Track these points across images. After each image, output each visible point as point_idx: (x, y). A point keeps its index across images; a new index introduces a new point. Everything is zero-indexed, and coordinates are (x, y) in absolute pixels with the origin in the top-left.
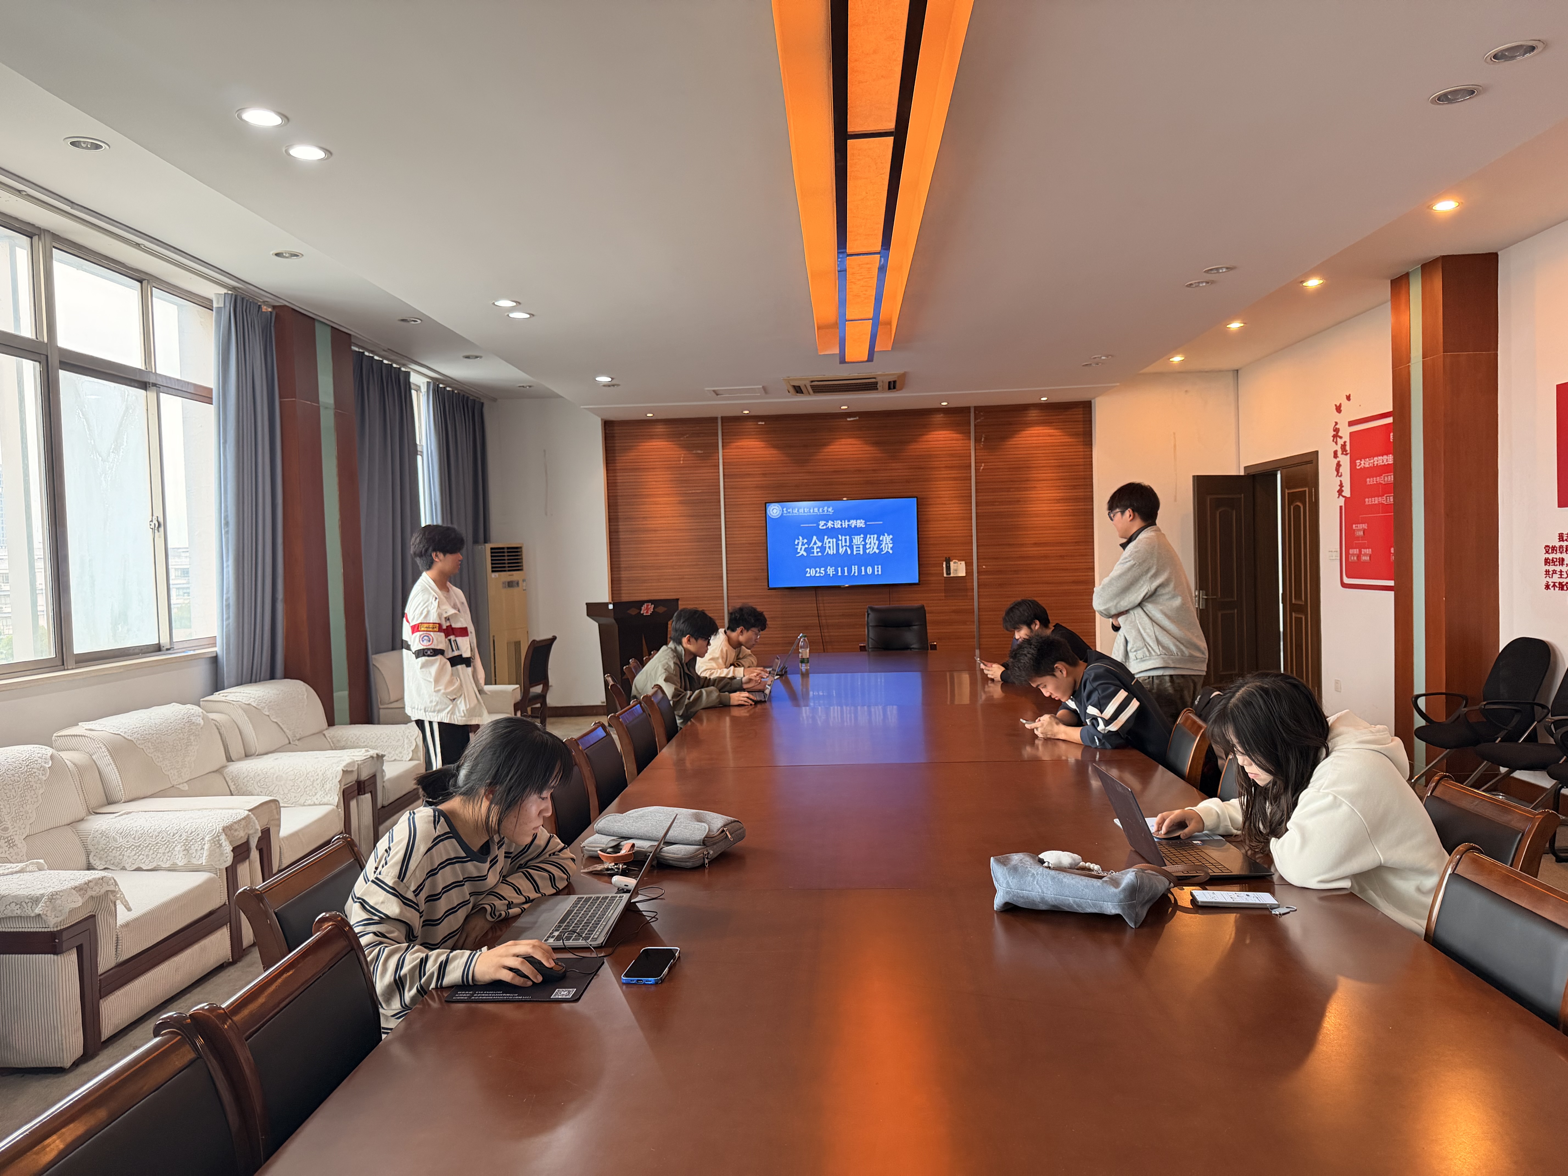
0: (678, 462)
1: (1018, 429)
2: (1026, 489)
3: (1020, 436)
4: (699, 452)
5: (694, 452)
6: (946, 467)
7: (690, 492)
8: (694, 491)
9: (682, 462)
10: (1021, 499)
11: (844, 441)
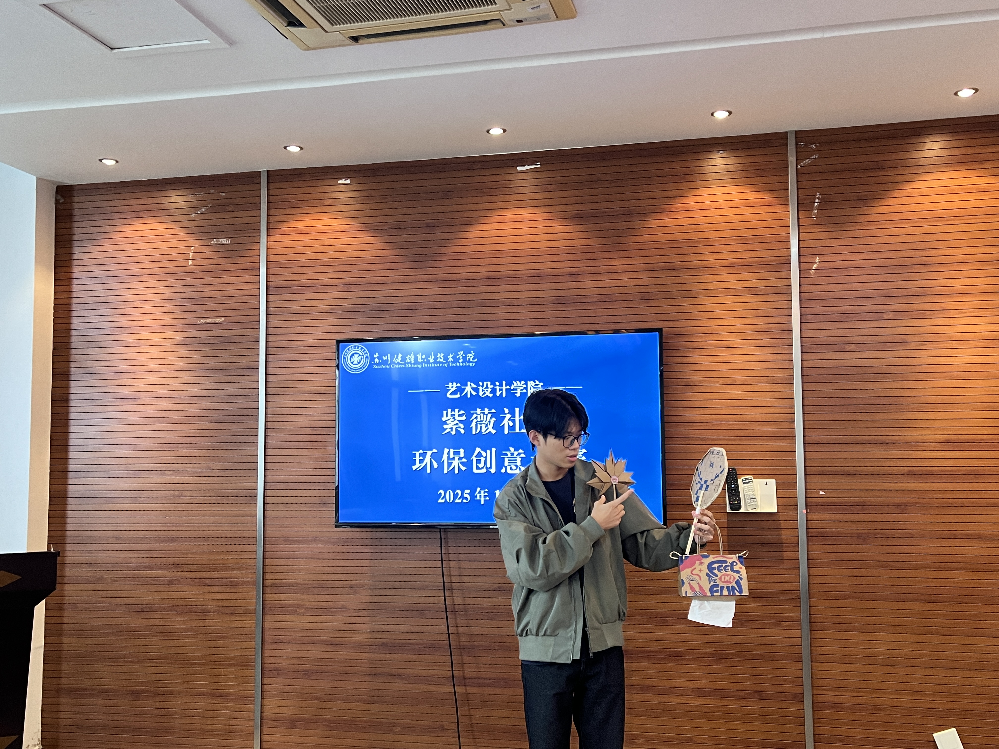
0: (184, 263)
1: (900, 178)
2: (921, 314)
3: (905, 193)
4: (224, 241)
5: (215, 241)
6: (733, 266)
7: (204, 321)
8: (209, 320)
9: (190, 263)
10: (909, 338)
11: (508, 214)
